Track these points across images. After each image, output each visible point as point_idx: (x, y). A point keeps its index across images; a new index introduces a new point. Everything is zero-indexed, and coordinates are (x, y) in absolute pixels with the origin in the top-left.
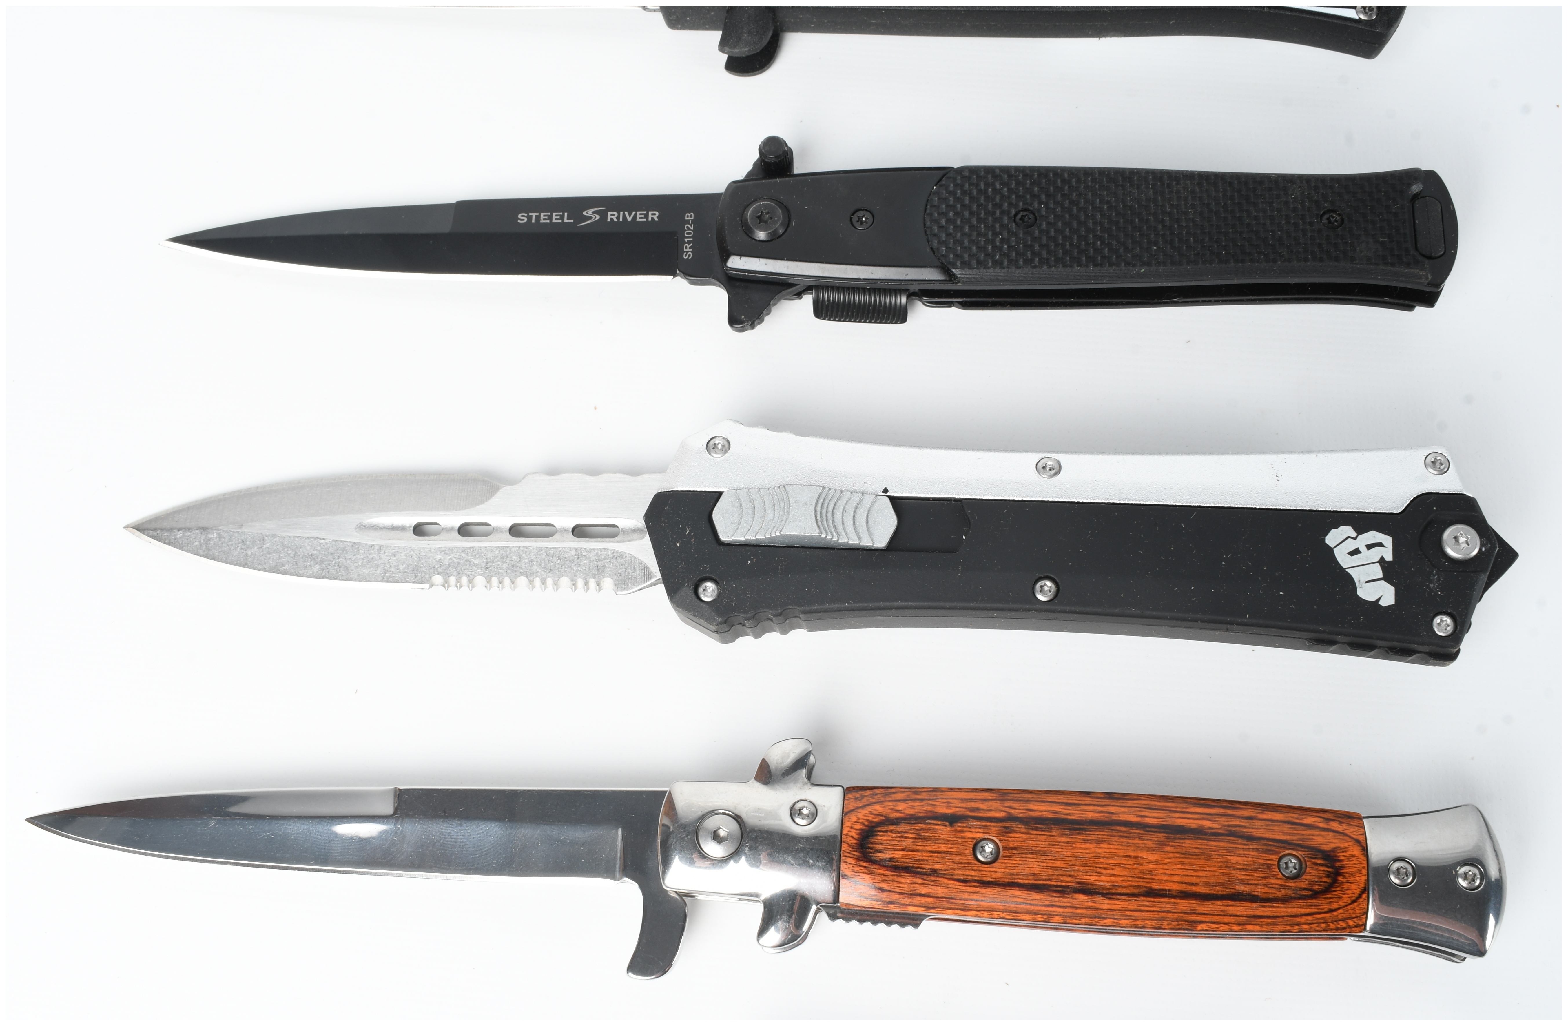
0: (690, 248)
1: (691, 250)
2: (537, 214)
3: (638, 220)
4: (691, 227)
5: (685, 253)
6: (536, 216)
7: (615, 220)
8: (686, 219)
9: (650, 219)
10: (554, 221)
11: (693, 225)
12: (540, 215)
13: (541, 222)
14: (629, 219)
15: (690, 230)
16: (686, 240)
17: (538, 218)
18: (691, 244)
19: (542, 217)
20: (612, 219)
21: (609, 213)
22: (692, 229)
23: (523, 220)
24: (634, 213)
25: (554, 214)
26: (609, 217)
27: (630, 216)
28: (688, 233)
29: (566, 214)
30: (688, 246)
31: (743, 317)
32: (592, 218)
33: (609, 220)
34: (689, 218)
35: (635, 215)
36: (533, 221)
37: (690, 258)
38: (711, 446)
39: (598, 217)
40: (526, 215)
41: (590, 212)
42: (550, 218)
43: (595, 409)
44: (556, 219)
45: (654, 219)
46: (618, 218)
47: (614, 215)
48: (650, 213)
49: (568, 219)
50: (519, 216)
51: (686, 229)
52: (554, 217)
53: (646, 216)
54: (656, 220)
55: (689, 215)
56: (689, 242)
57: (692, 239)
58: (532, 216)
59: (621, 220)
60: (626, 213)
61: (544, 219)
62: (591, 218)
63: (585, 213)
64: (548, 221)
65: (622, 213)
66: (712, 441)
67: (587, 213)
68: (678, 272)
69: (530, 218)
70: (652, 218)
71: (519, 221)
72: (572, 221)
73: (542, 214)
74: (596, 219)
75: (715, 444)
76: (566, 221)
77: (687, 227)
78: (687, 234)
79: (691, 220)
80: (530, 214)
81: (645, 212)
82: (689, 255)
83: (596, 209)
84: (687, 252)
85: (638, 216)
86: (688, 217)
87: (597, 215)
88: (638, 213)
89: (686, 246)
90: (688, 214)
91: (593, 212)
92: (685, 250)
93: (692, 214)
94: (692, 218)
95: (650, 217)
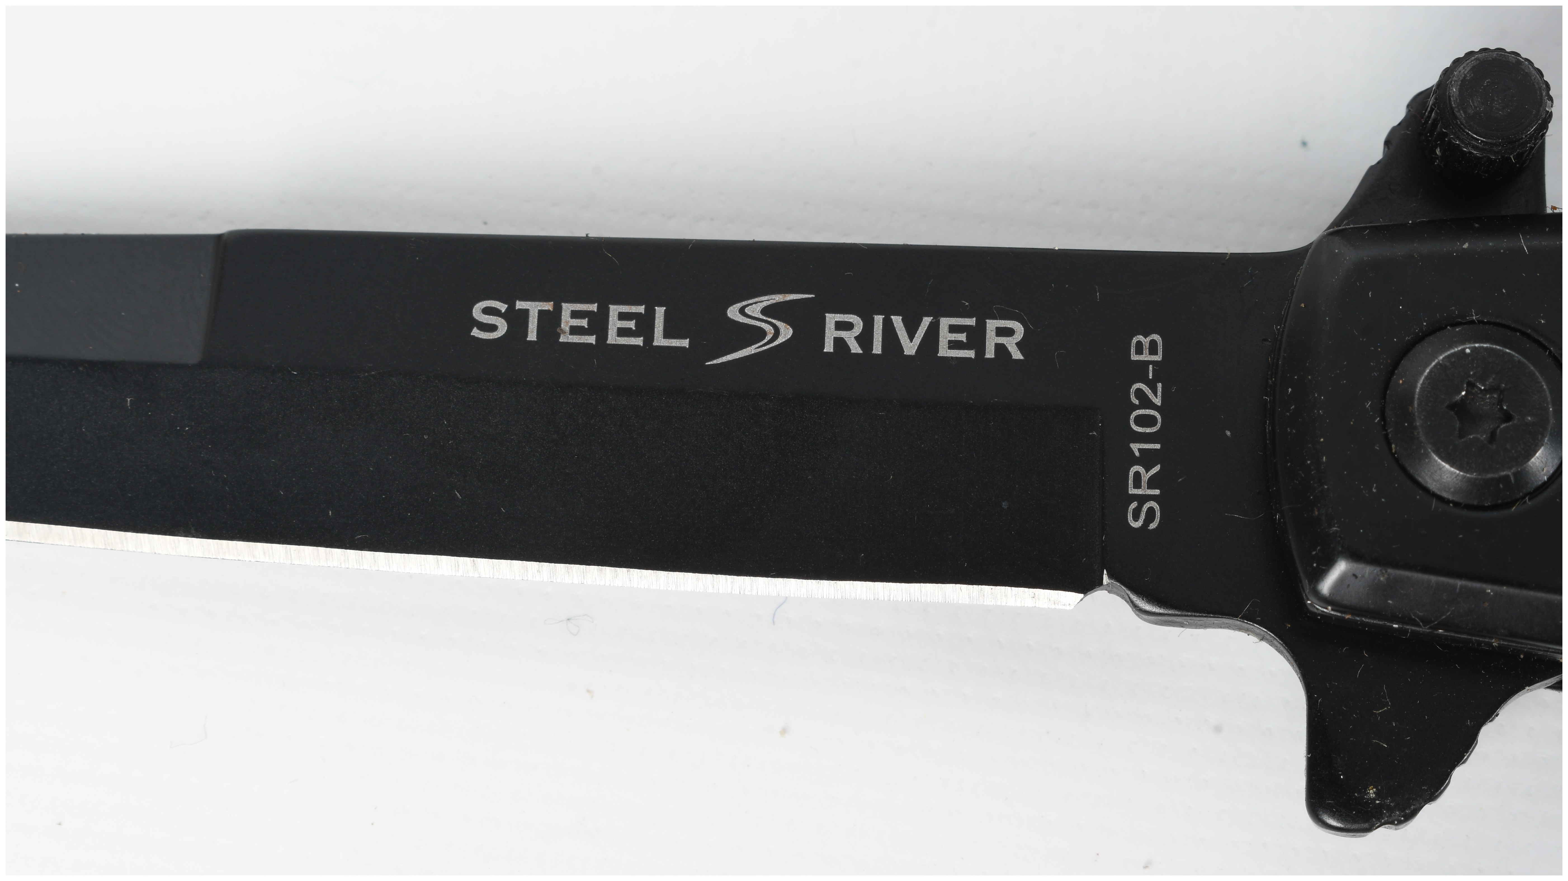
0: (1151, 484)
1: (1157, 492)
2: (548, 306)
3: (944, 351)
4: (1155, 393)
5: (1134, 505)
6: (541, 313)
7: (856, 348)
8: (1134, 357)
9: (990, 354)
10: (612, 338)
11: (1160, 385)
12: (558, 310)
13: (562, 339)
14: (910, 347)
15: (1153, 406)
16: (1135, 447)
17: (550, 321)
18: (1157, 469)
19: (567, 321)
20: (840, 343)
21: (831, 319)
22: (1158, 401)
23: (493, 328)
24: (927, 321)
25: (614, 310)
26: (831, 334)
27: (911, 337)
28: (1143, 421)
29: (660, 312)
30: (1146, 477)
31: (1372, 792)
32: (762, 333)
33: (829, 347)
34: (1145, 357)
35: (933, 332)
36: (532, 336)
37: (1153, 526)
39: (786, 332)
40: (503, 307)
41: (756, 307)
42: (599, 324)
44: (622, 332)
45: (1009, 354)
46: (865, 339)
47: (848, 326)
48: (992, 325)
49: (667, 335)
50: (477, 312)
51: (1137, 402)
52: (614, 324)
53: (976, 338)
54: (1017, 355)
55: (1146, 341)
56: (1147, 460)
57: (1158, 446)
58: (526, 312)
59: (877, 349)
60: (897, 321)
61: (575, 330)
62: (757, 334)
63: (733, 313)
64: (591, 339)
65: (879, 319)
67: (742, 311)
68: (1106, 579)
69: (517, 320)
70: (1001, 349)
71: (476, 332)
72: (685, 343)
73: (567, 308)
74: (780, 340)
76: (660, 340)
77: (1140, 393)
78: (1140, 421)
79: (1153, 363)
80: (520, 305)
81: (971, 322)
82: (1151, 512)
83: (778, 298)
84: (1142, 499)
85: (945, 336)
86: (1139, 351)
87: (780, 324)
88: (945, 322)
89: (1137, 475)
90: (1141, 338)
91: (765, 311)
92: (1132, 491)
93: (1156, 337)
94: (1158, 358)
95: (992, 341)
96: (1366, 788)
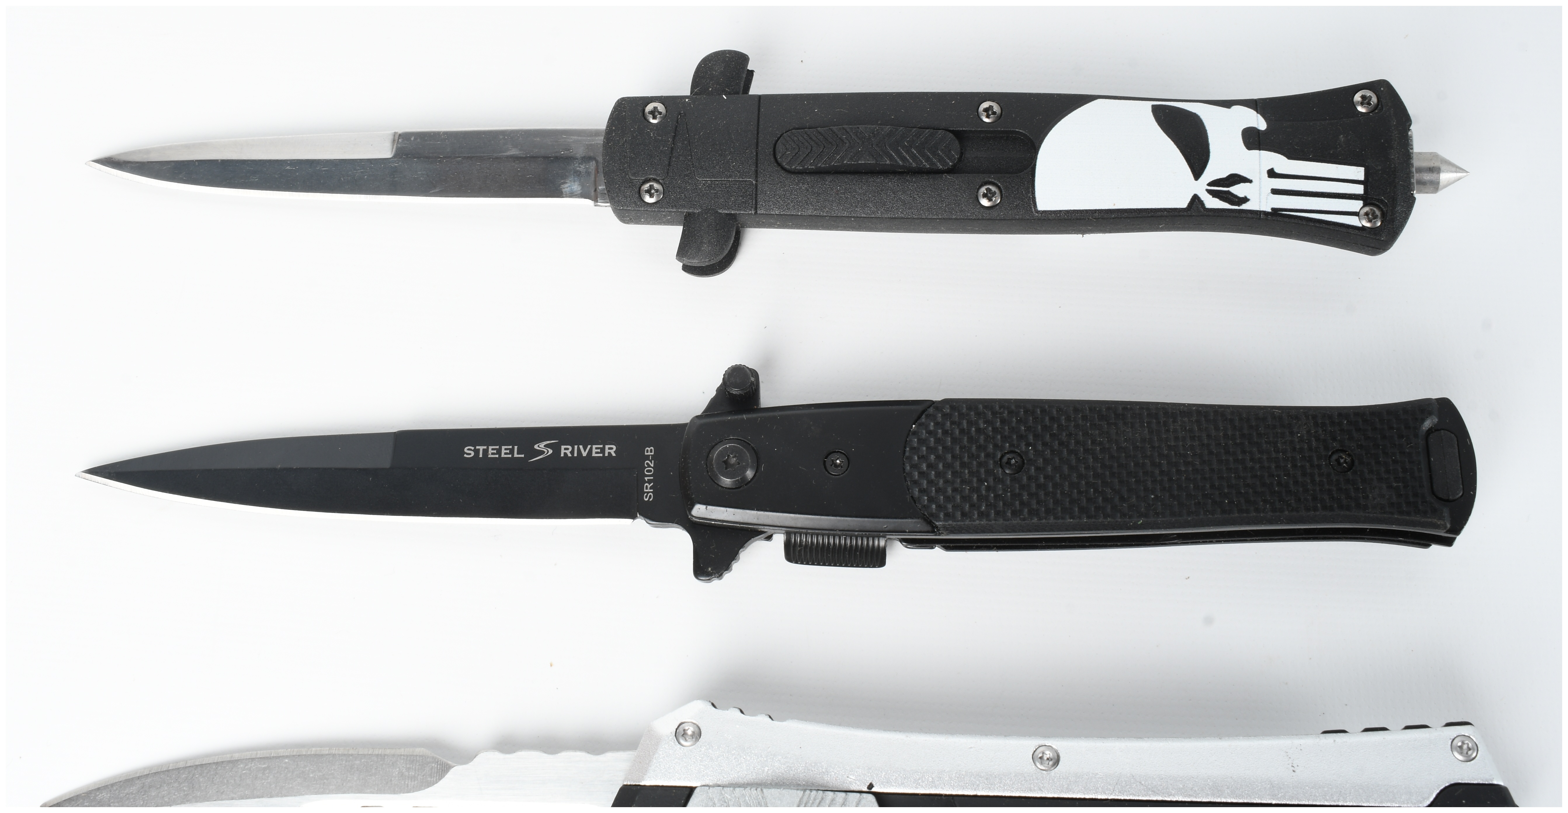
0: (651, 488)
1: (652, 490)
2: (485, 447)
3: (594, 455)
4: (652, 463)
5: (646, 494)
6: (483, 449)
7: (570, 455)
8: (646, 454)
9: (606, 455)
10: (503, 455)
11: (653, 461)
12: (488, 448)
13: (489, 456)
14: (584, 454)
15: (651, 467)
16: (646, 479)
17: (486, 452)
18: (652, 484)
19: (490, 451)
20: (565, 454)
21: (563, 447)
22: (652, 466)
23: (470, 454)
24: (589, 446)
25: (503, 447)
26: (563, 451)
27: (585, 451)
28: (648, 471)
29: (516, 447)
30: (649, 487)
31: (710, 569)
32: (544, 452)
33: (562, 455)
34: (649, 453)
35: (591, 449)
36: (481, 456)
37: (651, 500)
38: (680, 733)
39: (551, 451)
40: (473, 448)
41: (542, 445)
42: (499, 452)
43: (551, 666)
44: (506, 454)
45: (612, 455)
46: (572, 452)
47: (567, 449)
48: (607, 447)
49: (518, 454)
50: (466, 450)
51: (646, 466)
52: (503, 451)
53: (603, 451)
54: (614, 455)
55: (649, 449)
56: (649, 482)
57: (652, 478)
58: (479, 449)
59: (576, 455)
60: (581, 447)
61: (493, 454)
62: (543, 452)
63: (536, 447)
64: (497, 456)
65: (576, 447)
66: (681, 726)
67: (538, 446)
68: (638, 515)
69: (477, 452)
70: (609, 453)
71: (465, 456)
72: (523, 456)
73: (490, 448)
74: (549, 454)
75: (684, 730)
76: (516, 455)
77: (647, 464)
79: (651, 455)
80: (477, 447)
81: (601, 446)
82: (650, 496)
83: (548, 442)
84: (648, 493)
85: (594, 450)
86: (647, 452)
87: (549, 449)
88: (594, 447)
89: (647, 486)
90: (648, 448)
91: (544, 446)
92: (645, 490)
93: (652, 448)
94: (653, 454)
95: (607, 451)
96: (708, 568)
